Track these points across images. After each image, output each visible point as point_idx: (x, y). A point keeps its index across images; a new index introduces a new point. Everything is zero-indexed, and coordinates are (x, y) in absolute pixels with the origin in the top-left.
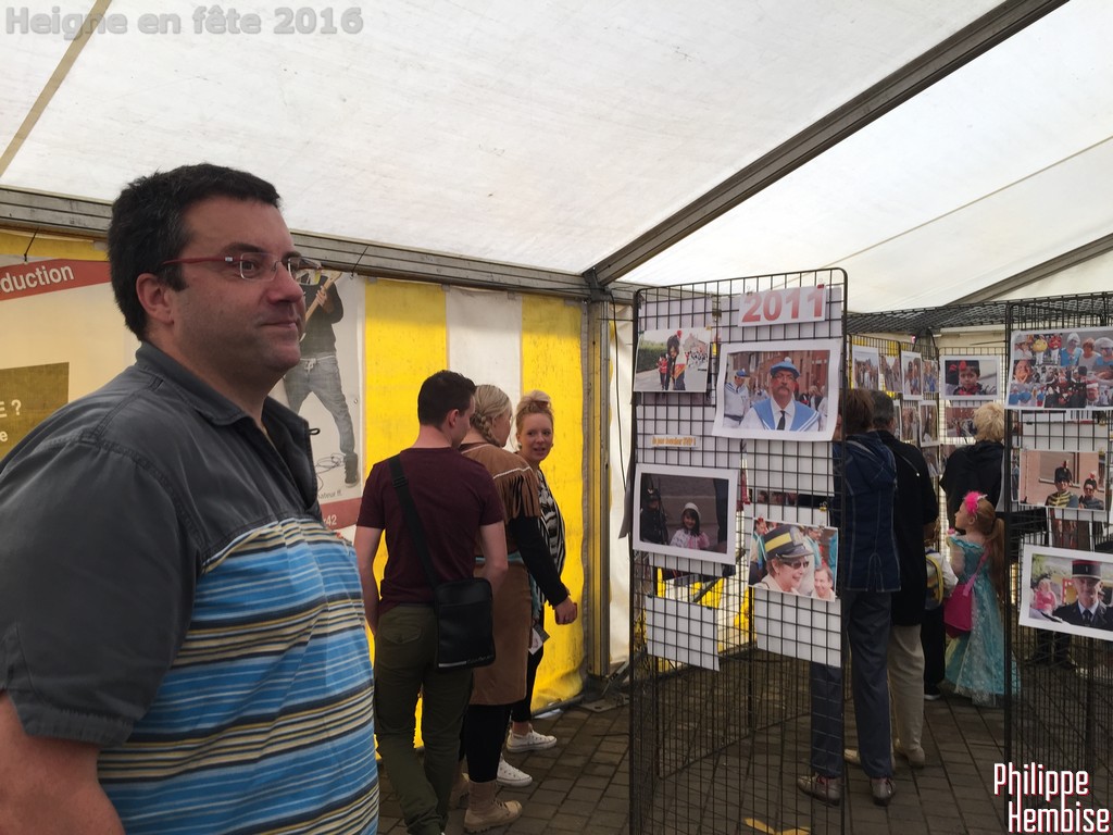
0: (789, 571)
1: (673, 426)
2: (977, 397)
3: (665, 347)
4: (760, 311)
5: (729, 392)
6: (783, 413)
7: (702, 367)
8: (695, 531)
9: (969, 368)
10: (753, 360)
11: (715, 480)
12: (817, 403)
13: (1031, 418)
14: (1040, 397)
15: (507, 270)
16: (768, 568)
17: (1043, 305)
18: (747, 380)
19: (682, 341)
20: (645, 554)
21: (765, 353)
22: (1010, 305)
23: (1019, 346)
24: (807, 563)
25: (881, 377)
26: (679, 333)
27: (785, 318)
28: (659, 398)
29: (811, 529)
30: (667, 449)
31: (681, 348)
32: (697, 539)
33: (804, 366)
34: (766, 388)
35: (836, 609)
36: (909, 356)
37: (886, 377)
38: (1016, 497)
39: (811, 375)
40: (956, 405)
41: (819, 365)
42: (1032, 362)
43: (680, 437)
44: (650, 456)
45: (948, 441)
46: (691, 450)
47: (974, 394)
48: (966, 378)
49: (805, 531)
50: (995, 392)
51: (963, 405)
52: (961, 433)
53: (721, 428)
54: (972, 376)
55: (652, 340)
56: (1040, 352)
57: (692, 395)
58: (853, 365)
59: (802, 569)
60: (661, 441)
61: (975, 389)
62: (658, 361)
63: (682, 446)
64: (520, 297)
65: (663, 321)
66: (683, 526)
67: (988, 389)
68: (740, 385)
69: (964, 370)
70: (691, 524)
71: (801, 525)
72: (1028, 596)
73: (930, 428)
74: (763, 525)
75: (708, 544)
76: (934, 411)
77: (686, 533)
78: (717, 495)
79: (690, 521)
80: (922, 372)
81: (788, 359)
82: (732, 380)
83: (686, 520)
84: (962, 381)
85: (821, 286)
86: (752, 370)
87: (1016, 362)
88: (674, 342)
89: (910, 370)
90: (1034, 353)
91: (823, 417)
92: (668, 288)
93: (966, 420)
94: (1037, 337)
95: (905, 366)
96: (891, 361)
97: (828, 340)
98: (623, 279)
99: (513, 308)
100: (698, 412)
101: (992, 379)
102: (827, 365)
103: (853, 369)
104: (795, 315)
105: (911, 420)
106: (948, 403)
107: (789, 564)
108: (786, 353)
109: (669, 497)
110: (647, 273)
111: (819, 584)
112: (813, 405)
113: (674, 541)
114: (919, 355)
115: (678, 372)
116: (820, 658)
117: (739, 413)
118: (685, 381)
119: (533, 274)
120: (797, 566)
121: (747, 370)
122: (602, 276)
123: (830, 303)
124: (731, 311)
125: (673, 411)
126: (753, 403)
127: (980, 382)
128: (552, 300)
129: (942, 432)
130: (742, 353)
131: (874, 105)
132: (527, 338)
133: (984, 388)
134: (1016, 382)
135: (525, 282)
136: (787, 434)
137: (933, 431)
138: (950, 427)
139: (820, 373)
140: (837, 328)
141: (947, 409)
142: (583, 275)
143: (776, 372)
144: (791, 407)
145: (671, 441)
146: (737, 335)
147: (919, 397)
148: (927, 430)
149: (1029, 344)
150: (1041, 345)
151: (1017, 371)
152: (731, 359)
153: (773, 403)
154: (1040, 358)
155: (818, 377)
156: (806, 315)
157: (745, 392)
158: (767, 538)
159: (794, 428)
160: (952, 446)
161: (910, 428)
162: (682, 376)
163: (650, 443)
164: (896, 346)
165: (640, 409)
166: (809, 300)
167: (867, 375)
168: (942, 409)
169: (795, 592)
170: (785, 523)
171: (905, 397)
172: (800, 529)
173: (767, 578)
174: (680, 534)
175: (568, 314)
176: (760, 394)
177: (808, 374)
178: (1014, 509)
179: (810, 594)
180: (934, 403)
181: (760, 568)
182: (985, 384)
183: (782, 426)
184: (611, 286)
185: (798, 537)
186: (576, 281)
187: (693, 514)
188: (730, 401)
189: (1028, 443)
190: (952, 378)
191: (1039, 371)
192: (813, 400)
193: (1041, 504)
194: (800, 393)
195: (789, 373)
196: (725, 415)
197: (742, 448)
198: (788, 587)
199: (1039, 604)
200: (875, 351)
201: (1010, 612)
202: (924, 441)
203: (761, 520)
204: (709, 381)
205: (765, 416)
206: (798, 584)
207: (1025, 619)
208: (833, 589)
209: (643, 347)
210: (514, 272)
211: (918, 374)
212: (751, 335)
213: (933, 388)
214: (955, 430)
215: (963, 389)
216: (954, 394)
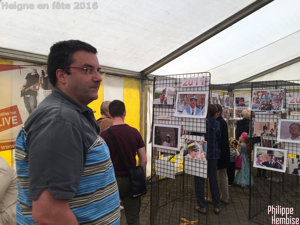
0: (194, 153)
1: (164, 113)
2: (243, 107)
3: (162, 92)
4: (187, 83)
5: (179, 105)
6: (193, 110)
7: (172, 98)
8: (169, 142)
9: (242, 99)
10: (185, 96)
11: (175, 128)
12: (202, 108)
13: (257, 113)
14: (260, 107)
15: (120, 70)
16: (188, 152)
17: (261, 83)
18: (184, 101)
19: (167, 91)
20: (155, 148)
21: (189, 94)
22: (253, 83)
23: (255, 94)
24: (199, 151)
25: (219, 101)
26: (166, 89)
27: (194, 85)
28: (160, 106)
29: (200, 141)
30: (162, 120)
31: (166, 93)
32: (170, 144)
33: (199, 98)
34: (189, 104)
35: (206, 163)
36: (226, 96)
37: (220, 101)
38: (253, 134)
39: (201, 101)
40: (238, 109)
41: (203, 98)
42: (258, 98)
43: (165, 117)
44: (157, 122)
45: (236, 119)
46: (168, 120)
48: (241, 102)
49: (198, 142)
50: (248, 106)
51: (240, 109)
52: (239, 117)
53: (176, 114)
55: (159, 90)
56: (260, 96)
57: (169, 105)
58: (212, 98)
59: (197, 152)
60: (161, 118)
61: (243, 105)
62: (160, 96)
63: (166, 119)
64: (123, 78)
65: (161, 85)
66: (166, 140)
67: (246, 105)
68: (182, 103)
69: (240, 100)
70: (168, 140)
71: (197, 140)
72: (255, 160)
73: (231, 115)
74: (187, 140)
75: (172, 145)
76: (232, 111)
77: (167, 142)
78: (175, 132)
79: (168, 139)
80: (230, 100)
81: (194, 96)
82: (180, 101)
83: (167, 139)
84: (240, 103)
85: (204, 77)
86: (185, 99)
87: (254, 98)
88: (164, 91)
89: (227, 100)
90: (258, 96)
91: (203, 112)
92: (163, 76)
94: (259, 92)
95: (225, 99)
96: (221, 97)
97: (205, 91)
98: (151, 74)
99: (121, 81)
100: (170, 110)
101: (248, 102)
102: (205, 98)
103: (212, 99)
104: (197, 84)
105: (226, 113)
106: (236, 108)
107: (194, 151)
108: (194, 95)
109: (162, 133)
110: (158, 72)
111: (202, 156)
112: (201, 109)
113: (163, 144)
114: (229, 96)
115: (165, 99)
116: (201, 176)
117: (181, 110)
118: (167, 101)
119: (126, 72)
120: (196, 151)
121: (184, 99)
122: (146, 73)
123: (206, 81)
124: (180, 83)
125: (164, 110)
126: (185, 108)
127: (244, 103)
128: (132, 79)
129: (234, 116)
130: (182, 94)
131: (218, 29)
132: (125, 89)
133: (245, 105)
134: (254, 103)
135: (125, 74)
136: (194, 116)
137: (232, 116)
138: (236, 115)
139: (203, 100)
140: (208, 88)
141: (236, 110)
142: (140, 72)
143: (191, 100)
144: (195, 109)
145: (163, 118)
146: (181, 89)
147: (228, 107)
148: (231, 116)
149: (257, 94)
150: (260, 94)
151: (254, 101)
152: (180, 96)
153: (190, 108)
154: (260, 97)
155: (202, 101)
156: (200, 84)
157: (183, 105)
158: (188, 144)
159: (196, 115)
160: (237, 120)
161: (226, 115)
162: (166, 100)
163: (157, 118)
164: (223, 93)
165: (155, 109)
166: (200, 81)
167: (215, 101)
168: (234, 110)
169: (195, 158)
170: (193, 140)
171: (225, 107)
172: (197, 141)
173: (188, 155)
174: (165, 143)
175: (136, 83)
176: (187, 105)
177: (200, 100)
178: (253, 137)
179: (199, 159)
180: (232, 108)
181: (186, 152)
182: (246, 104)
183: (193, 114)
184: (148, 75)
185: (197, 144)
186: (139, 74)
187: (169, 137)
188: (179, 107)
189: (256, 120)
190: (237, 102)
191: (260, 101)
192: (201, 107)
193: (259, 135)
194: (198, 105)
195: (195, 100)
196: (178, 111)
197: (182, 120)
198: (193, 157)
199: (259, 162)
200: (218, 94)
201: (251, 163)
202: (230, 118)
203: (187, 139)
204: (174, 102)
205: (188, 111)
206: (196, 156)
207: (255, 165)
208: (205, 157)
209: (156, 92)
210: (121, 71)
211: (228, 101)
212: (185, 90)
213: (232, 105)
214: (238, 116)
215: (240, 105)
216: (238, 106)
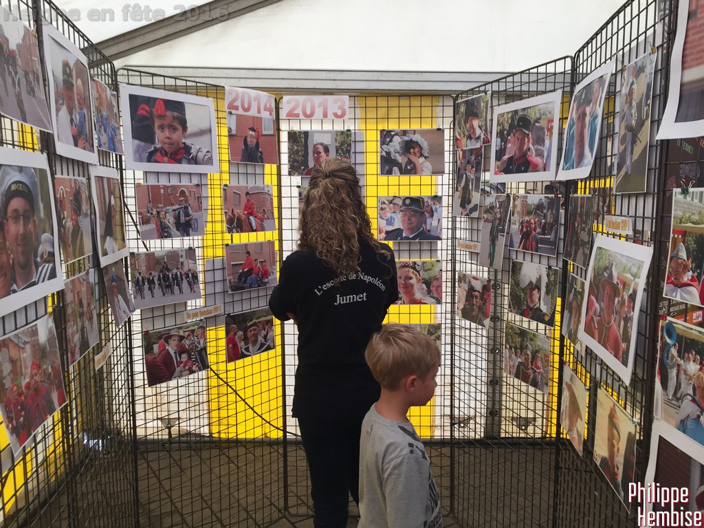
2: (184, 167)
9: (169, 113)
40: (152, 181)
45: (144, 247)
47: (179, 162)
48: (167, 133)
51: (163, 181)
54: (175, 129)
61: (180, 153)
69: (162, 117)
73: (113, 223)
76: (116, 190)
93: (170, 208)
101: (206, 138)
106: (140, 175)
127: (188, 142)
129: (131, 232)
133: (193, 151)
138: (145, 221)
141: (137, 187)
148: (108, 229)
160: (150, 256)
180: (114, 174)
182: (196, 145)
213: (112, 143)
214: (152, 226)
215: (163, 152)
216: (149, 160)
